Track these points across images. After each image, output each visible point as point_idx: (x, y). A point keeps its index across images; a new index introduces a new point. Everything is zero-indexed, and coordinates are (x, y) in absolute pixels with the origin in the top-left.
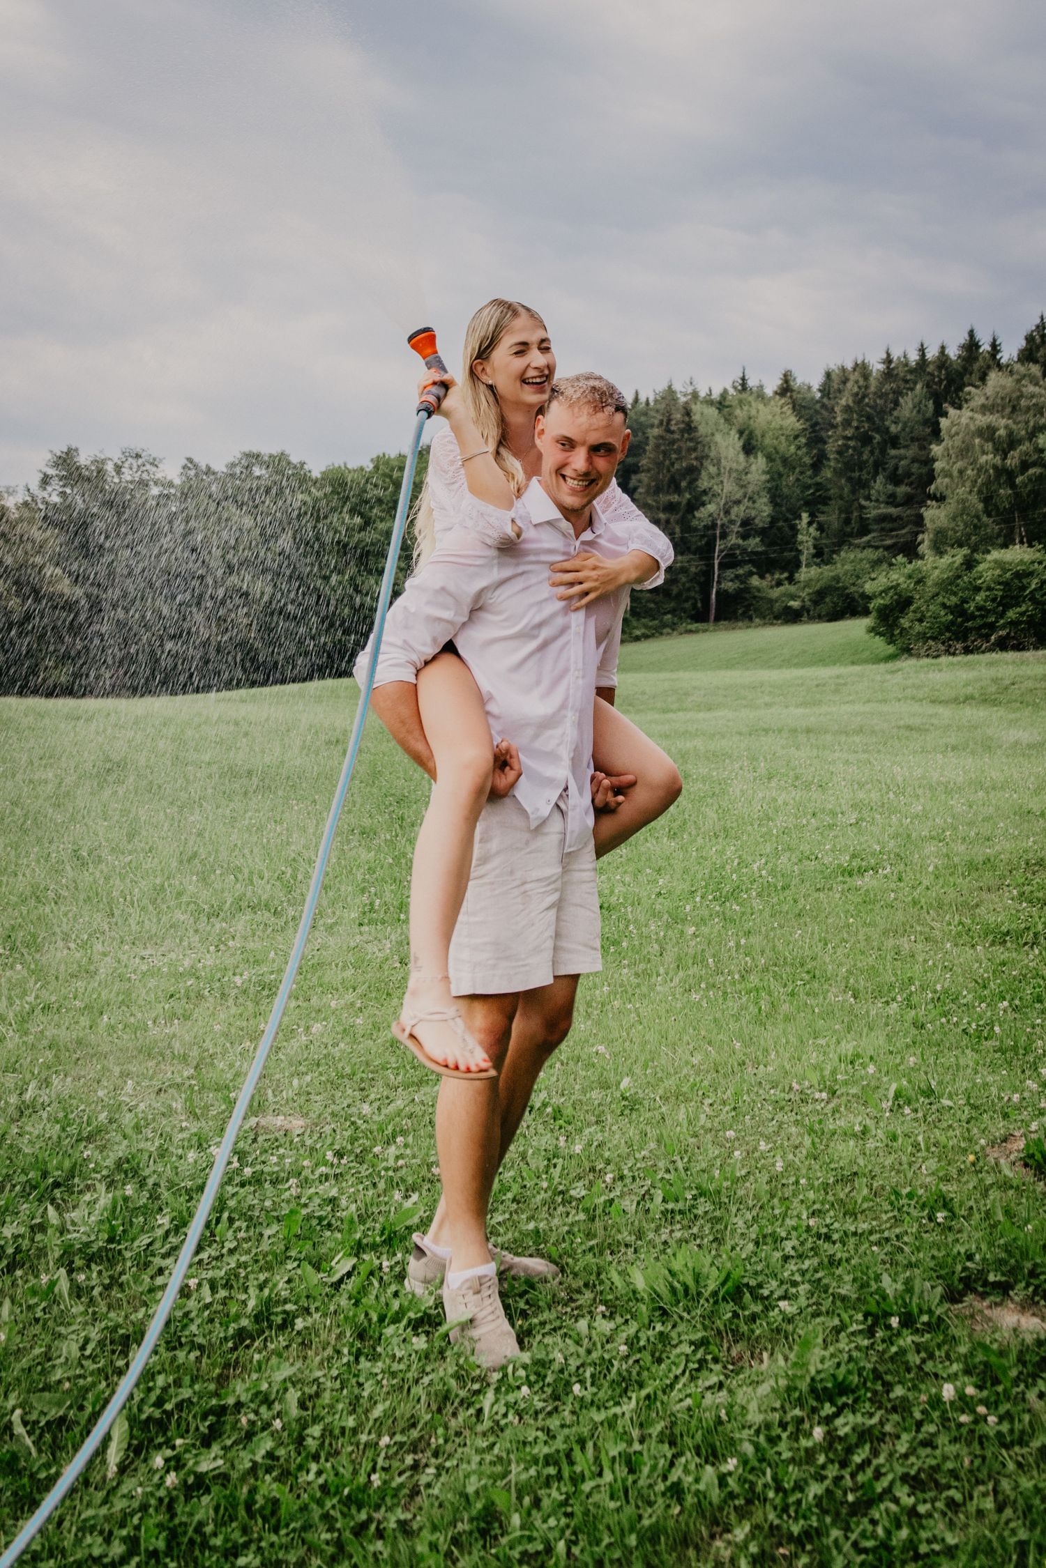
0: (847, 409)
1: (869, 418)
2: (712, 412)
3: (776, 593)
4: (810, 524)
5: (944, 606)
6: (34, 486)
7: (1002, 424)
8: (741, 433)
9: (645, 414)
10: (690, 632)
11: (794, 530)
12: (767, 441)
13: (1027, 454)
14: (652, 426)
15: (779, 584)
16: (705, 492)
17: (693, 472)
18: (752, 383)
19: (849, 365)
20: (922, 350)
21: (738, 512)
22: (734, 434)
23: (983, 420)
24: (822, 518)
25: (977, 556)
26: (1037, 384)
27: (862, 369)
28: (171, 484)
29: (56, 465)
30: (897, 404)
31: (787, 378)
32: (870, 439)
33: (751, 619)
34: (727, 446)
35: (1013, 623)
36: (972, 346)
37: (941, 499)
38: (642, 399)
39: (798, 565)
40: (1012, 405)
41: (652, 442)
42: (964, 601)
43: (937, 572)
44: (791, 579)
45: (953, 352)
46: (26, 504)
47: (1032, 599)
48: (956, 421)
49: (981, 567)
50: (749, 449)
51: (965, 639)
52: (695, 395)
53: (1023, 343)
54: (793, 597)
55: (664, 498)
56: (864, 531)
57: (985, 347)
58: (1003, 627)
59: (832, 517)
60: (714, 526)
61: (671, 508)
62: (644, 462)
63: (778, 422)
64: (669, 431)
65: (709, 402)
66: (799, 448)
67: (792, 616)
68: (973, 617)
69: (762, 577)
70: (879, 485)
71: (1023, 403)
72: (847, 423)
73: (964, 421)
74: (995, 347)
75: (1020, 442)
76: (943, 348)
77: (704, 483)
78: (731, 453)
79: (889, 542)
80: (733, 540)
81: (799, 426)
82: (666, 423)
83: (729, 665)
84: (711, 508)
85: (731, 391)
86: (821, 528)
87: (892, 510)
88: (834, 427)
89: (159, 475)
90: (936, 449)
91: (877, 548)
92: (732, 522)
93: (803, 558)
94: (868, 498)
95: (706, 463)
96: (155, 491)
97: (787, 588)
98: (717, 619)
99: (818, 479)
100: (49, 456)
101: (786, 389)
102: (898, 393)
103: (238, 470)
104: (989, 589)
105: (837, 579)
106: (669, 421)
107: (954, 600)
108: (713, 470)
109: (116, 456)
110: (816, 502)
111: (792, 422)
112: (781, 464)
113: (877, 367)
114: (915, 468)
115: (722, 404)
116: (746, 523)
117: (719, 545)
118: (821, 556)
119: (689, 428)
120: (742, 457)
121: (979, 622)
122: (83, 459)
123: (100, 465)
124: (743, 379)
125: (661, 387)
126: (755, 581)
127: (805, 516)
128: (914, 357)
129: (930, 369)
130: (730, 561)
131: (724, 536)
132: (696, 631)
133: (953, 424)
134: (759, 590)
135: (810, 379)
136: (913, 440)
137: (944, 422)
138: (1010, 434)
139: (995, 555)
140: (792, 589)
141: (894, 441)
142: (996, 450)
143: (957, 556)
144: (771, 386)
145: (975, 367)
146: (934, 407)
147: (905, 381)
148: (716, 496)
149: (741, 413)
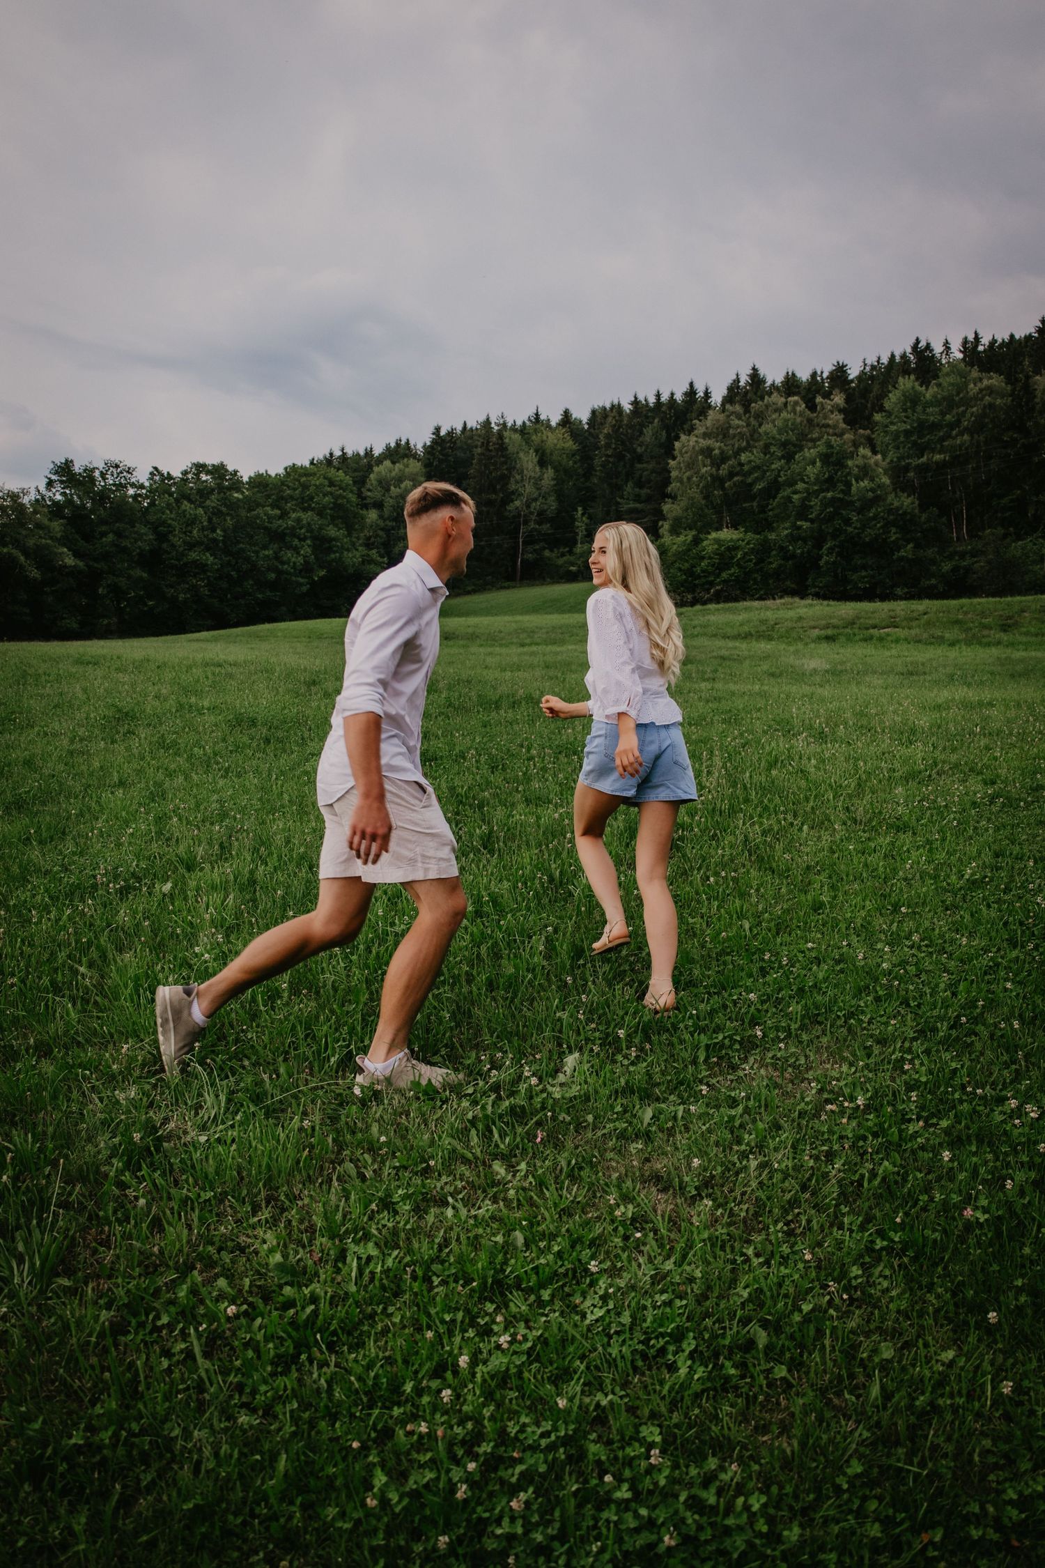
0: (608, 436)
1: (623, 443)
2: (517, 437)
3: (561, 561)
4: (583, 514)
5: (680, 569)
6: (42, 488)
7: (716, 445)
8: (537, 451)
9: (471, 438)
10: (504, 588)
11: (574, 520)
12: (554, 458)
13: (733, 467)
14: (476, 447)
15: (563, 555)
16: (513, 493)
17: (505, 479)
18: (543, 417)
19: (608, 406)
20: (658, 395)
21: (536, 506)
22: (532, 453)
23: (705, 443)
24: (591, 511)
25: (702, 536)
26: (740, 419)
27: (617, 408)
28: (142, 487)
29: (56, 473)
30: (641, 433)
31: (567, 413)
32: (624, 456)
33: (544, 579)
34: (528, 461)
35: (724, 581)
36: (691, 392)
37: (674, 498)
38: (469, 426)
39: (576, 543)
40: (722, 432)
41: (476, 457)
42: (693, 566)
43: (675, 547)
44: (571, 552)
45: (679, 397)
46: (37, 500)
47: (738, 565)
48: (687, 443)
49: (705, 543)
50: (542, 463)
51: (693, 591)
52: (504, 424)
53: (726, 392)
54: (573, 564)
55: (485, 496)
57: (701, 394)
58: (718, 584)
59: (598, 510)
60: (519, 515)
61: (489, 503)
62: (471, 471)
63: (561, 444)
64: (488, 450)
65: (514, 430)
66: (575, 463)
67: (571, 578)
68: (699, 577)
69: (552, 551)
70: (629, 488)
71: (731, 431)
72: (608, 446)
73: (691, 443)
74: (707, 394)
75: (728, 458)
76: (672, 394)
77: (512, 487)
78: (530, 466)
80: (532, 525)
81: (575, 447)
82: (486, 445)
83: (535, 609)
84: (517, 503)
85: (528, 423)
86: (590, 517)
87: (638, 505)
88: (598, 448)
89: (133, 480)
90: (672, 463)
92: (532, 513)
93: (579, 538)
94: (622, 497)
95: (514, 473)
96: (131, 491)
97: (568, 558)
98: (522, 579)
99: (588, 484)
100: (52, 466)
101: (567, 418)
102: (642, 425)
103: (190, 476)
104: (710, 558)
106: (488, 442)
107: (687, 565)
108: (518, 477)
109: (101, 466)
110: (587, 499)
111: (570, 444)
112: (563, 474)
113: (627, 407)
114: (654, 477)
115: (523, 430)
116: (541, 513)
117: (523, 529)
119: (502, 447)
120: (538, 468)
121: (703, 580)
122: (77, 468)
123: (89, 471)
124: (537, 414)
125: (482, 418)
126: (547, 553)
127: (580, 509)
128: (652, 400)
129: (664, 409)
130: (531, 539)
131: (526, 522)
132: (508, 588)
133: (684, 446)
134: (549, 559)
135: (582, 415)
136: (652, 457)
137: (677, 445)
138: (722, 452)
139: (714, 535)
140: (572, 558)
141: (639, 458)
142: (712, 465)
143: (687, 536)
144: (555, 419)
145: (695, 407)
146: (668, 434)
147: (647, 417)
148: (520, 495)
149: (536, 438)
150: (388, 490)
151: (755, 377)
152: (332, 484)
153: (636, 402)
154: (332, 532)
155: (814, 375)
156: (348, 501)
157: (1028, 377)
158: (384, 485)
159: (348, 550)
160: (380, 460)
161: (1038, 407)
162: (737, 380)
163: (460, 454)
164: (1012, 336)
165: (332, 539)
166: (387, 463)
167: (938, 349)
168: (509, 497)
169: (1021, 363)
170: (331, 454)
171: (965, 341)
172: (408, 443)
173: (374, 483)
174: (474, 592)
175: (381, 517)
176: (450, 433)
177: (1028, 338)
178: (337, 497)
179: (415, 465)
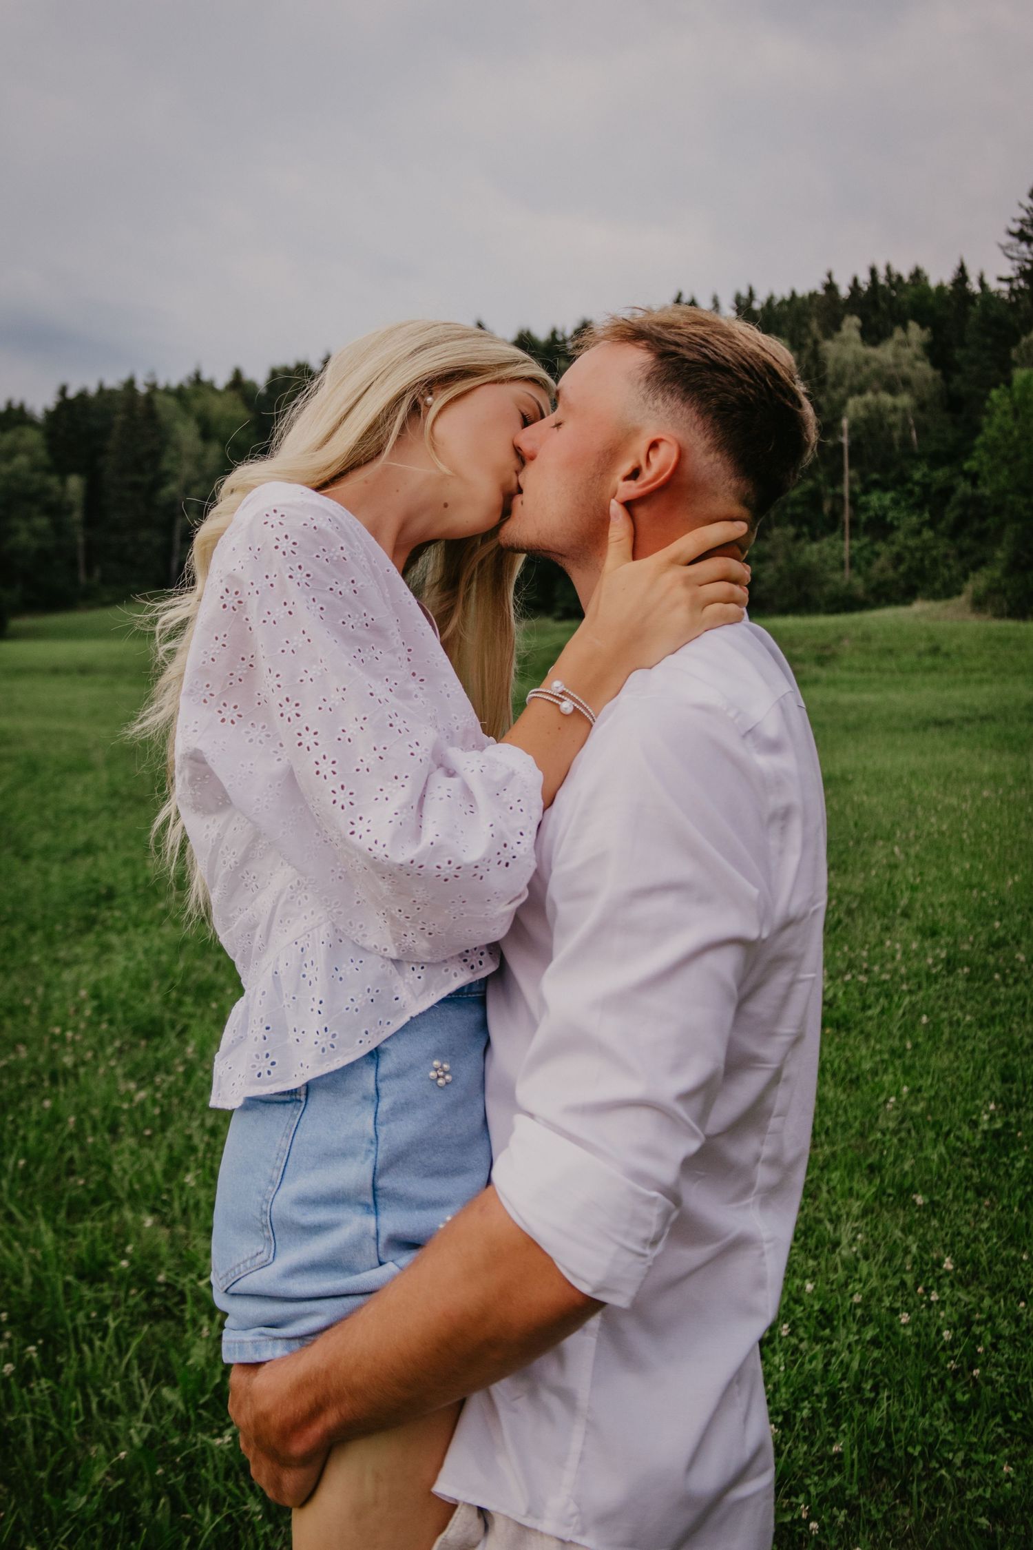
2: (171, 402)
8: (198, 420)
9: (109, 402)
12: (221, 430)
14: (116, 412)
16: (166, 474)
17: (155, 456)
18: (204, 378)
21: (196, 492)
31: (238, 375)
34: (186, 433)
38: (106, 387)
41: (116, 426)
50: (205, 436)
52: (154, 386)
55: (130, 478)
60: (175, 506)
62: (110, 445)
63: (230, 413)
64: (134, 417)
65: (167, 391)
66: (249, 437)
77: (166, 465)
78: (190, 438)
81: (249, 417)
82: (128, 412)
85: (186, 385)
92: (191, 503)
95: (168, 448)
101: (238, 383)
106: (132, 409)
108: (173, 454)
111: (241, 413)
115: (179, 394)
119: (151, 415)
120: (199, 444)
124: (198, 374)
131: (184, 514)
135: (258, 377)
144: (222, 380)
148: (175, 477)
149: (197, 404)
155: (554, 333)
157: (817, 343)
161: (831, 379)
163: (94, 422)
164: (793, 294)
167: (705, 304)
168: (161, 480)
169: (806, 325)
171: (738, 298)
174: (113, 603)
176: (82, 396)
177: (813, 296)
179: (32, 437)
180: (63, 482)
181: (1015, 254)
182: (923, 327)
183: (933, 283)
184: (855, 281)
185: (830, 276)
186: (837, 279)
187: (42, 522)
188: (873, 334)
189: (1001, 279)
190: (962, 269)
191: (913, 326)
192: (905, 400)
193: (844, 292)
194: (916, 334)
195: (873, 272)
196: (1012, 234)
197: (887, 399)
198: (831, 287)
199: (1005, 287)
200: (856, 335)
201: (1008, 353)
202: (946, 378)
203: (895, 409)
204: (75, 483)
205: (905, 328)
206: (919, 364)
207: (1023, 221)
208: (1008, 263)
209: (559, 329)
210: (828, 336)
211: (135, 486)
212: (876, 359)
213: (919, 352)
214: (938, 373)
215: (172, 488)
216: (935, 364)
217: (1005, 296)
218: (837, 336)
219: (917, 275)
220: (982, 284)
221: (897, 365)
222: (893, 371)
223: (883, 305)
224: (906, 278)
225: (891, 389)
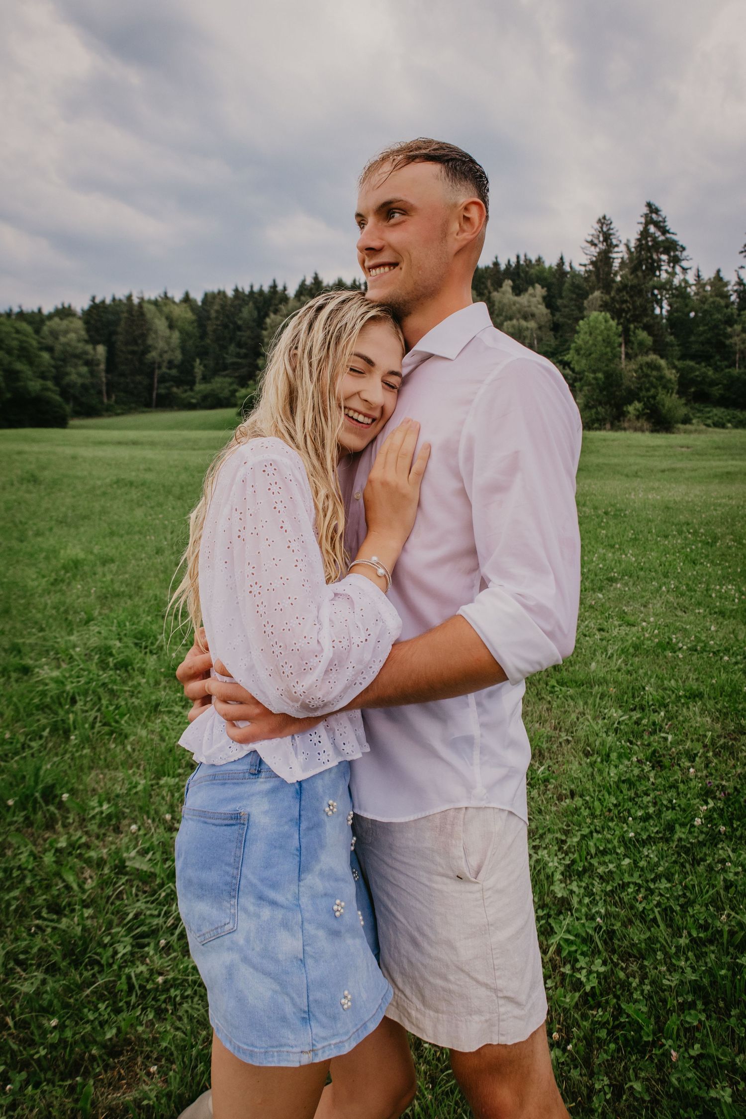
0: (217, 311)
1: (228, 317)
2: (152, 307)
3: (184, 396)
4: (200, 364)
8: (167, 318)
9: (118, 306)
10: (143, 412)
11: (193, 367)
12: (179, 323)
14: (123, 312)
15: (186, 391)
16: (150, 346)
17: (144, 336)
18: (169, 295)
19: (216, 291)
20: (252, 287)
21: (166, 357)
22: (163, 320)
27: (222, 294)
30: (240, 311)
31: (187, 295)
32: (228, 326)
33: (172, 407)
34: (161, 325)
36: (274, 287)
38: (116, 299)
39: (194, 383)
41: (123, 319)
44: (192, 390)
45: (266, 289)
48: (274, 320)
50: (171, 327)
52: (142, 299)
53: (297, 288)
54: (193, 398)
55: (131, 348)
56: (225, 368)
57: (280, 288)
59: (211, 363)
60: (155, 362)
62: (119, 329)
63: (184, 315)
64: (132, 315)
65: (150, 302)
66: (193, 328)
67: (191, 407)
69: (178, 388)
70: (232, 348)
72: (217, 318)
73: (278, 320)
74: (285, 289)
76: (261, 287)
77: (149, 342)
78: (162, 328)
79: (237, 374)
80: (164, 370)
81: (193, 318)
82: (129, 312)
83: (169, 428)
85: (159, 299)
86: (205, 366)
87: (239, 360)
88: (210, 319)
90: (264, 333)
91: (231, 377)
92: (163, 361)
93: (197, 380)
94: (227, 354)
95: (150, 332)
97: (189, 393)
98: (156, 406)
99: (203, 343)
101: (187, 299)
102: (241, 306)
105: (213, 390)
106: (131, 310)
108: (154, 336)
110: (203, 354)
111: (190, 315)
112: (186, 336)
113: (230, 293)
114: (249, 342)
115: (155, 303)
116: (170, 362)
117: (157, 372)
118: (205, 379)
119: (141, 315)
120: (168, 330)
124: (166, 294)
125: (127, 293)
126: (175, 390)
127: (198, 361)
128: (247, 290)
129: (256, 296)
130: (163, 379)
131: (160, 368)
132: (146, 412)
133: (272, 322)
134: (176, 393)
135: (198, 297)
136: (248, 328)
137: (268, 320)
140: (192, 394)
141: (239, 328)
144: (178, 297)
145: (277, 296)
146: (259, 312)
147: (243, 300)
148: (156, 348)
149: (166, 309)
150: (57, 338)
151: (317, 281)
152: (18, 332)
153: (236, 290)
154: (19, 366)
155: (355, 281)
156: (31, 345)
157: (490, 293)
158: (54, 334)
159: (31, 380)
160: (50, 316)
162: (304, 281)
163: (111, 317)
165: (17, 372)
166: (57, 320)
168: (147, 349)
170: (11, 310)
172: (70, 307)
173: (47, 333)
174: (122, 414)
175: (53, 358)
176: (104, 302)
178: (21, 342)
179: (79, 324)
180: (94, 349)
181: (588, 252)
182: (543, 288)
183: (547, 265)
184: (509, 261)
185: (496, 258)
186: (500, 260)
187: (84, 369)
188: (518, 290)
189: (581, 265)
190: (562, 259)
191: (538, 286)
192: (532, 324)
193: (503, 267)
194: (539, 291)
195: (518, 257)
196: (587, 242)
197: (524, 323)
198: (496, 264)
199: (583, 269)
200: (510, 290)
201: (583, 303)
202: (553, 314)
203: (527, 328)
204: (101, 349)
205: (534, 287)
206: (540, 306)
207: (593, 235)
208: (585, 257)
209: (357, 279)
210: (496, 290)
211: (133, 353)
212: (518, 303)
213: (540, 300)
214: (549, 311)
215: (154, 354)
216: (547, 306)
217: (582, 273)
218: (500, 290)
219: (539, 260)
220: (571, 267)
221: (529, 306)
222: (526, 309)
223: (522, 275)
224: (534, 262)
225: (525, 318)
